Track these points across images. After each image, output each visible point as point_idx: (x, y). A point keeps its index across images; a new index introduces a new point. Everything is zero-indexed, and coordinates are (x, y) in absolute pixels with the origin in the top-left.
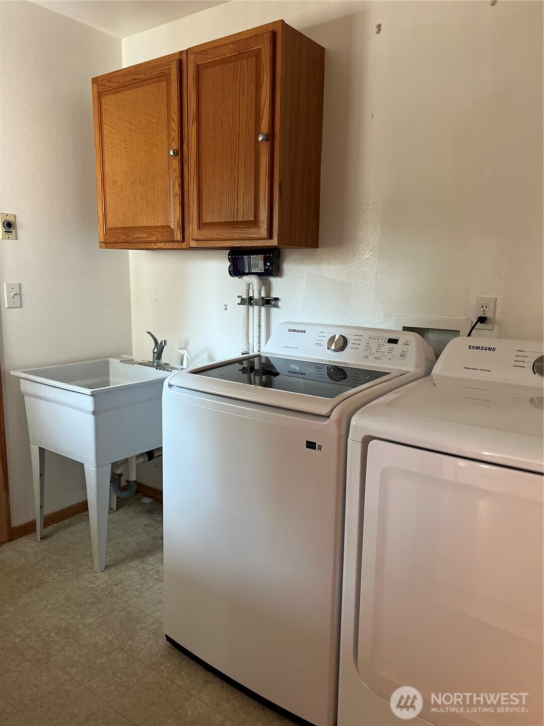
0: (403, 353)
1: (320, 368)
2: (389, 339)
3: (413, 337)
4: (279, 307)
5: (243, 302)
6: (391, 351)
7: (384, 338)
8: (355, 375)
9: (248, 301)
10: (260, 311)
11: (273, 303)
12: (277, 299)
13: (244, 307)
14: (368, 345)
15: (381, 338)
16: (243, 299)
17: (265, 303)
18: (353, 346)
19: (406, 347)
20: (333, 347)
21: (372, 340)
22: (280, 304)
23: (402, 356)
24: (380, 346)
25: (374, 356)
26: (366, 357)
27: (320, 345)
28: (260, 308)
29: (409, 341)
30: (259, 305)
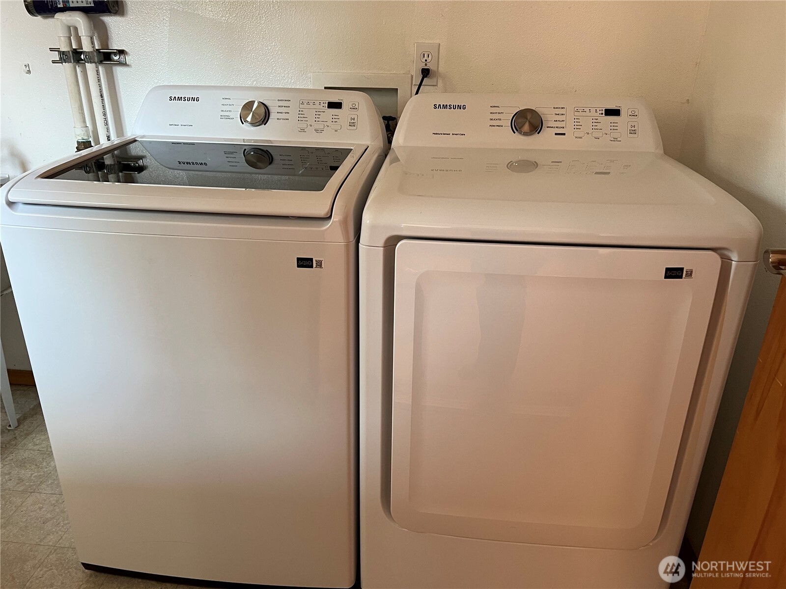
0: (353, 121)
1: (232, 153)
2: (329, 103)
3: (361, 99)
4: (128, 65)
5: (64, 57)
6: (335, 119)
7: (322, 102)
8: (286, 158)
9: (76, 56)
10: (98, 71)
11: (116, 58)
12: (121, 52)
13: (67, 66)
14: (301, 112)
15: (317, 103)
16: (62, 53)
17: (103, 59)
18: (280, 116)
19: (354, 112)
20: (249, 119)
21: (305, 106)
22: (129, 59)
23: (352, 125)
24: (318, 113)
25: (313, 128)
26: (303, 130)
27: (228, 117)
28: (97, 67)
29: (357, 104)
30: (95, 63)
